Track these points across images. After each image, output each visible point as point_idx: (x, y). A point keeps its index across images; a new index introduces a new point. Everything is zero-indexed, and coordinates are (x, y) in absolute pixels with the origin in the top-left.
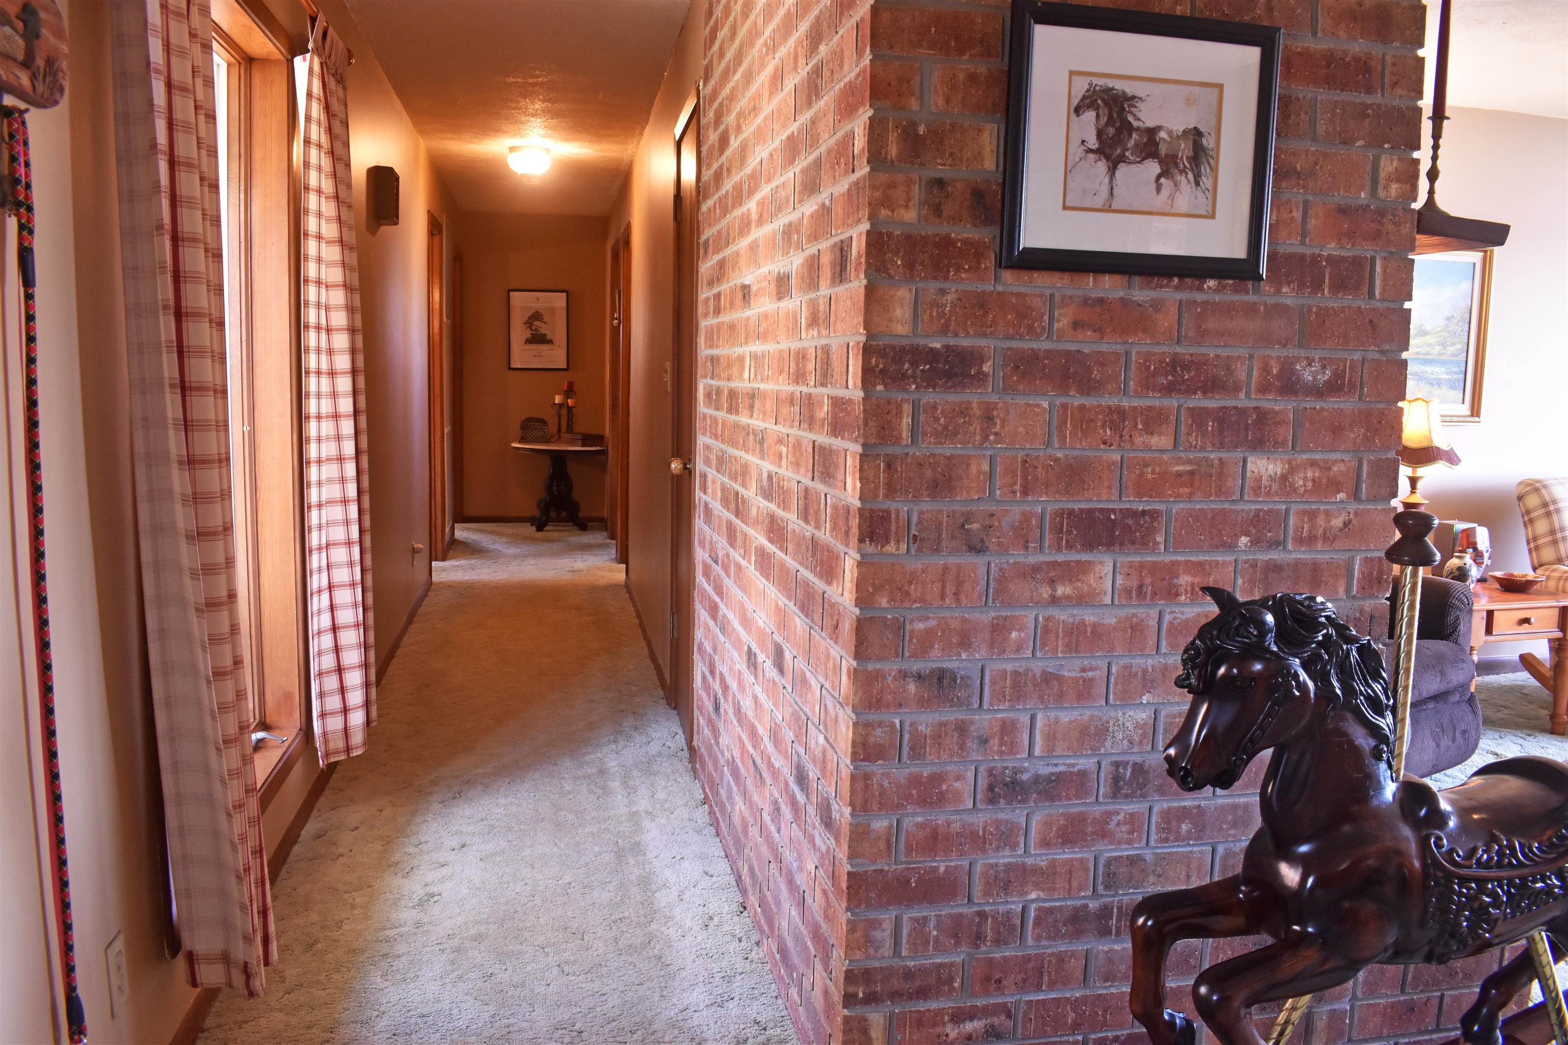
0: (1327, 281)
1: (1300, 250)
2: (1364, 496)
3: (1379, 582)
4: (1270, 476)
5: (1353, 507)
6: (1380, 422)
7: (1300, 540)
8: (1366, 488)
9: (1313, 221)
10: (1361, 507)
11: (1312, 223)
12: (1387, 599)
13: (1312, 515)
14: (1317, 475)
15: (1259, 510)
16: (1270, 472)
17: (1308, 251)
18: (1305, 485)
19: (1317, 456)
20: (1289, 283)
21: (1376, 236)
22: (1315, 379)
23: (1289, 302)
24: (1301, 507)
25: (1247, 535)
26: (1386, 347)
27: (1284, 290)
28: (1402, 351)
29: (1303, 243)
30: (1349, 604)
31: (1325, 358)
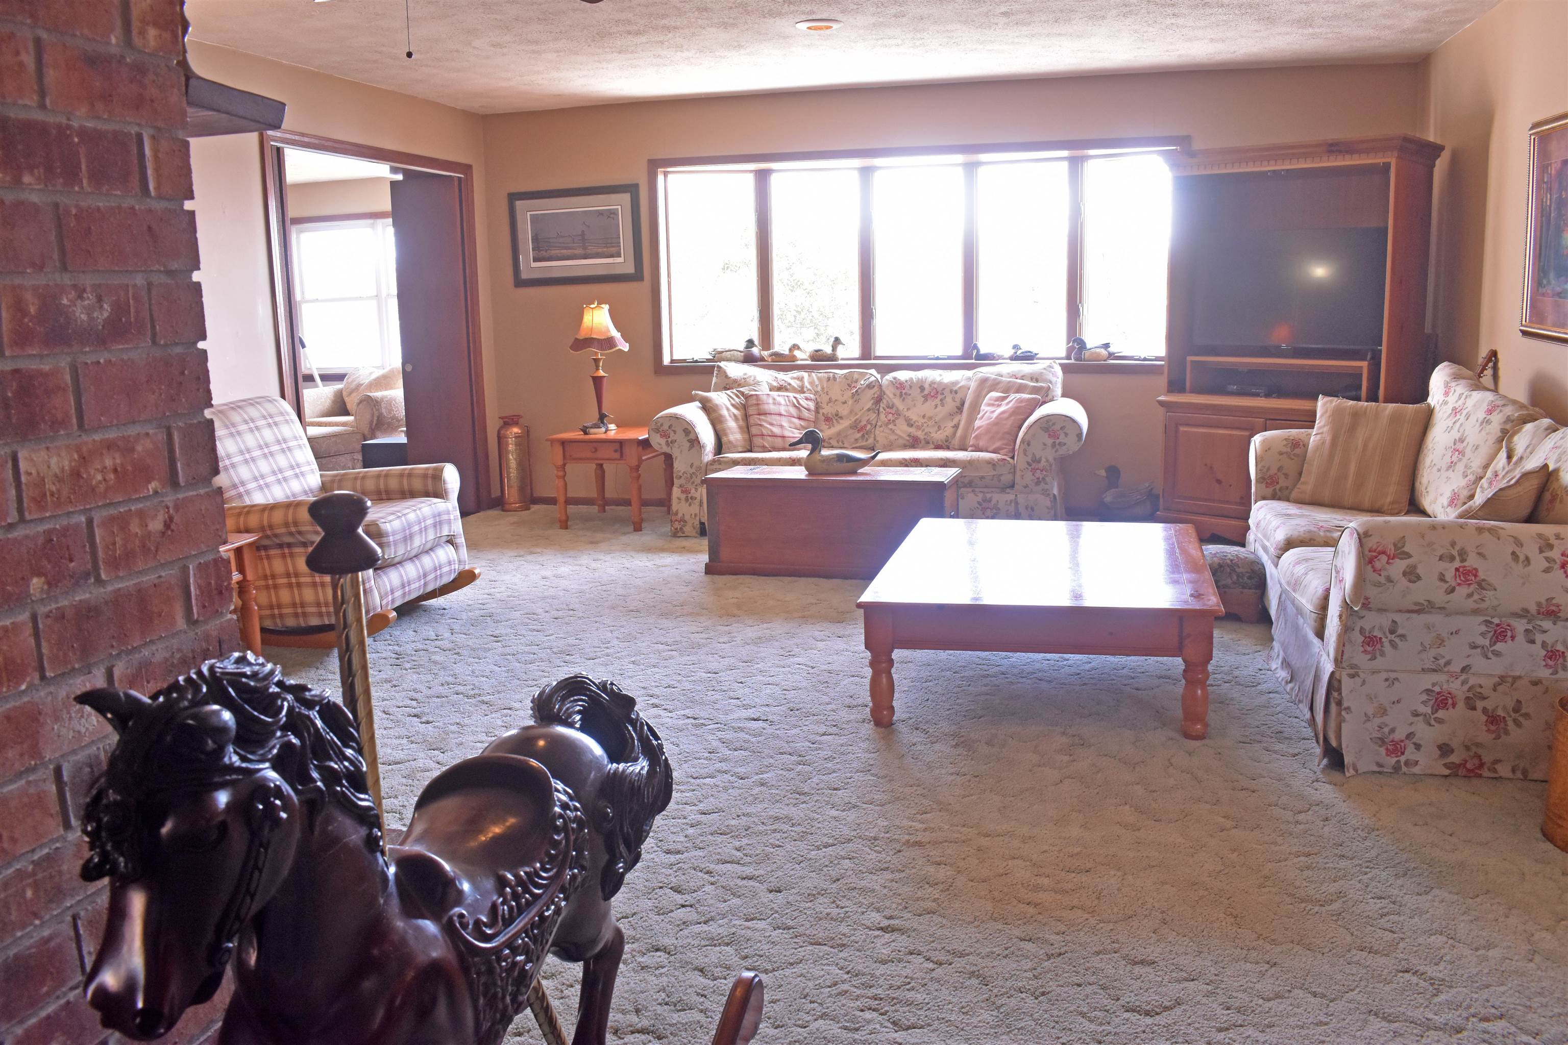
0: (84, 167)
1: (38, 116)
2: (182, 480)
3: (221, 593)
4: (56, 476)
5: (170, 499)
6: (183, 373)
7: (114, 564)
8: (183, 469)
9: (51, 72)
10: (181, 496)
11: (51, 75)
12: (235, 611)
13: (122, 521)
14: (118, 461)
15: (49, 532)
16: (55, 468)
17: (51, 119)
18: (105, 480)
19: (112, 435)
20: (31, 169)
21: (139, 103)
22: (91, 318)
23: (35, 198)
24: (105, 513)
25: (39, 575)
26: (174, 266)
27: (27, 179)
28: (192, 271)
29: (42, 106)
30: (191, 634)
31: (100, 285)
